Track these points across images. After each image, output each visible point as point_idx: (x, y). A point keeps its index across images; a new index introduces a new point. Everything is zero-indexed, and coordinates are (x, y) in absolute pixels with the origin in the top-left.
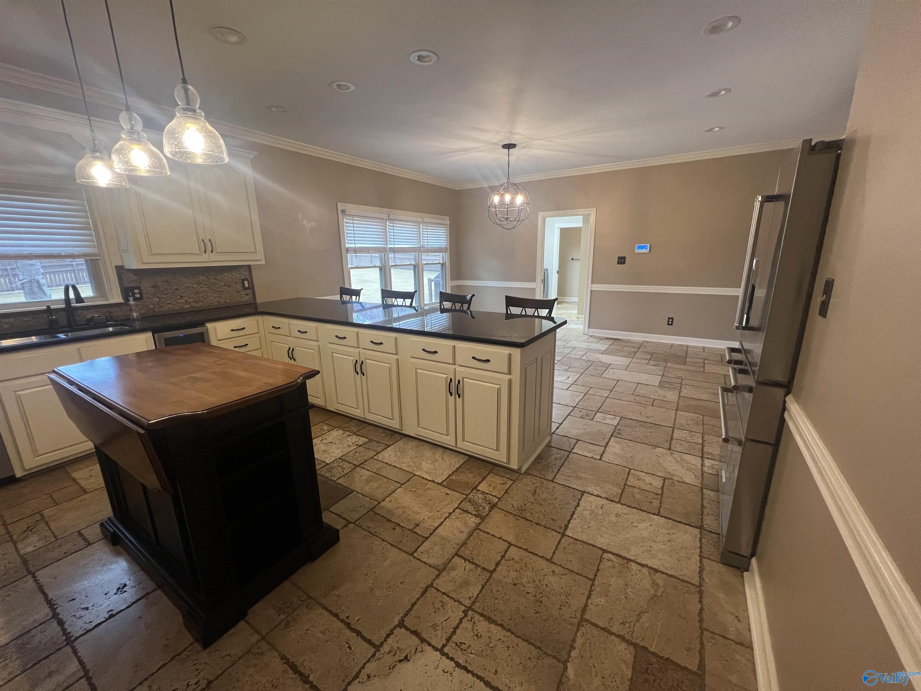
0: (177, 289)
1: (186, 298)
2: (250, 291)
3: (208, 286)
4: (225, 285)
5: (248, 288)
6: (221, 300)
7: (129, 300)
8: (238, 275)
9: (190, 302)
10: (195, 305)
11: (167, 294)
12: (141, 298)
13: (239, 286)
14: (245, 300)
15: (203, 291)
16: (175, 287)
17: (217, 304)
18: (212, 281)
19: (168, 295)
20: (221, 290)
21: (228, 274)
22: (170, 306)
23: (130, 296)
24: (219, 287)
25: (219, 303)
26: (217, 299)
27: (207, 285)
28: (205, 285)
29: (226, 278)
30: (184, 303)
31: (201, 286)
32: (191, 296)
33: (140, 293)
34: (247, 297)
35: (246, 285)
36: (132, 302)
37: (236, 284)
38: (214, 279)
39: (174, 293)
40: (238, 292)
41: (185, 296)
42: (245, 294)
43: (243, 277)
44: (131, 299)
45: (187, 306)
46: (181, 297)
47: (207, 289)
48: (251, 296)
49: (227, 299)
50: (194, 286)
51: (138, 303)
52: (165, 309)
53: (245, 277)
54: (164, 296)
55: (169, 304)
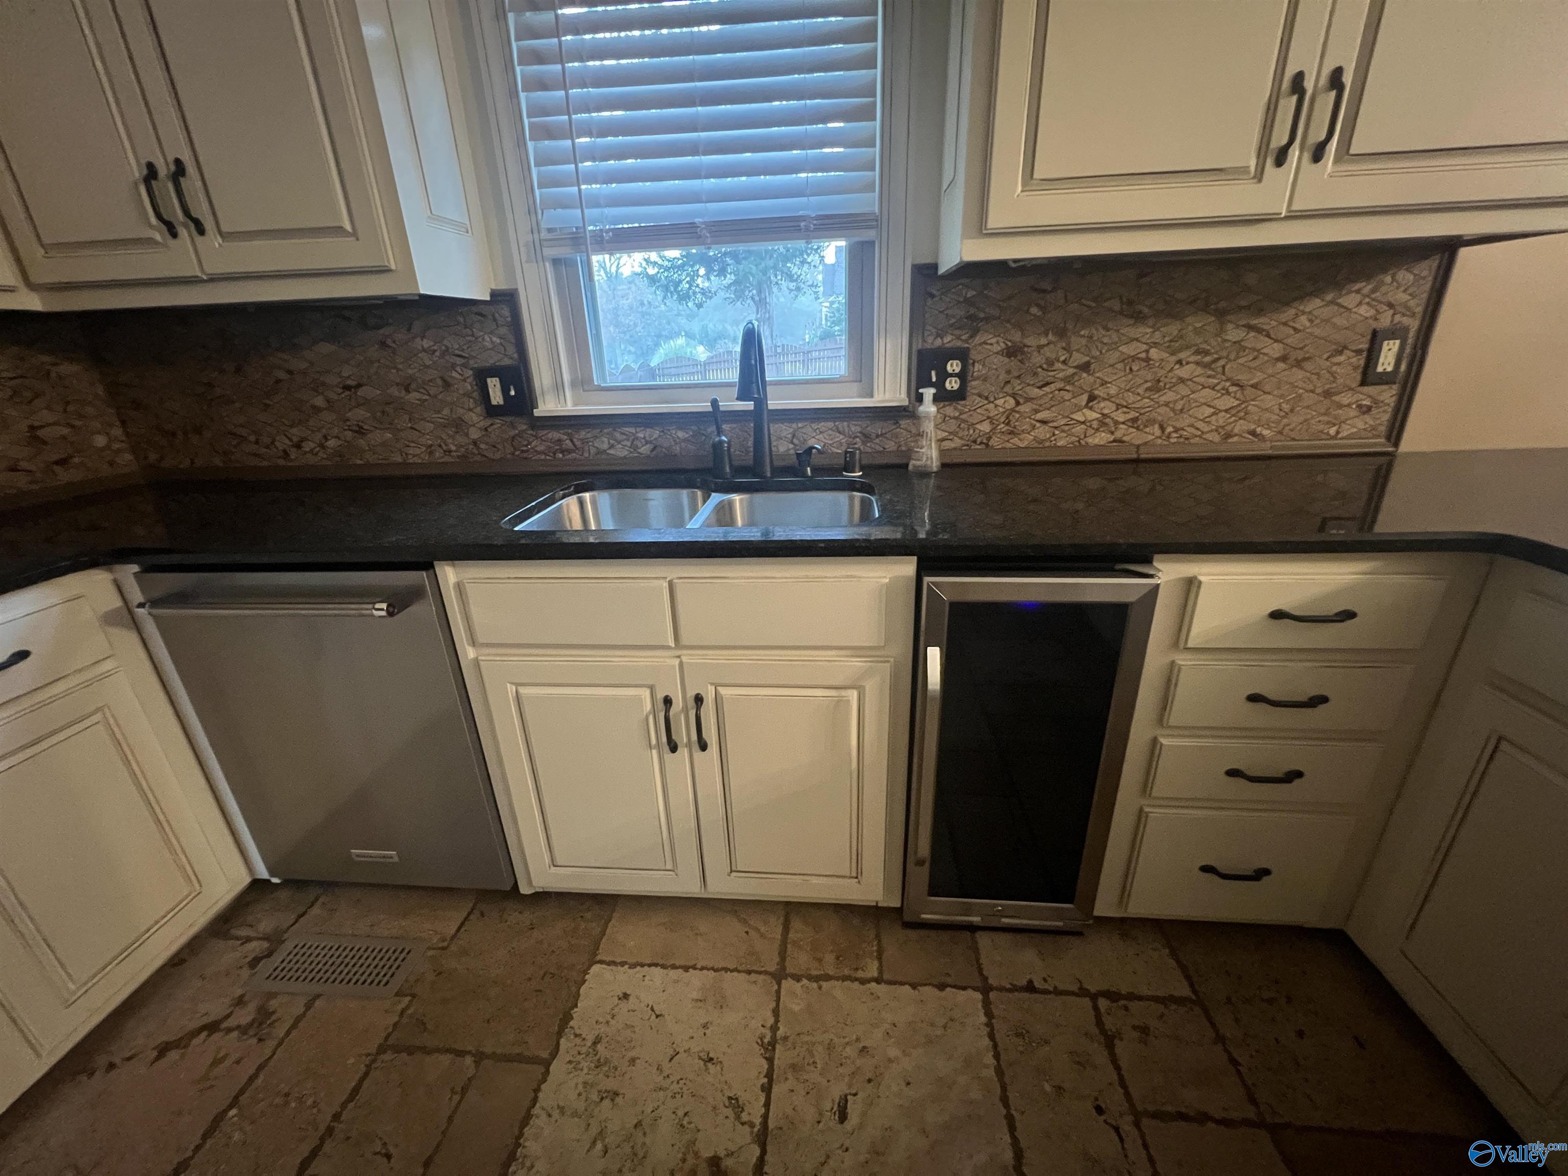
0: (1085, 367)
1: (1109, 409)
2: (1389, 395)
3: (1208, 359)
4: (1283, 359)
5: (1386, 379)
6: (1241, 426)
7: (920, 399)
9: (1116, 423)
10: (1134, 437)
11: (1047, 384)
12: (959, 395)
13: (1349, 365)
14: (1343, 433)
15: (1182, 380)
16: (1082, 359)
17: (1216, 438)
19: (1047, 389)
20: (1258, 377)
22: (1042, 432)
23: (930, 384)
24: (1254, 363)
26: (1222, 418)
27: (1206, 353)
28: (1197, 352)
29: (1302, 322)
30: (1095, 424)
31: (1182, 355)
32: (1131, 398)
33: (962, 376)
34: (1361, 423)
35: (1387, 360)
36: (928, 408)
37: (1341, 349)
39: (1069, 383)
40: (1332, 393)
41: (1109, 398)
42: (1360, 407)
43: (1389, 319)
44: (929, 393)
45: (1101, 438)
46: (1092, 398)
47: (1199, 370)
49: (1265, 425)
50: (1154, 353)
51: (950, 411)
52: (1025, 441)
53: (1398, 318)
54: (1036, 392)
55: (1044, 422)
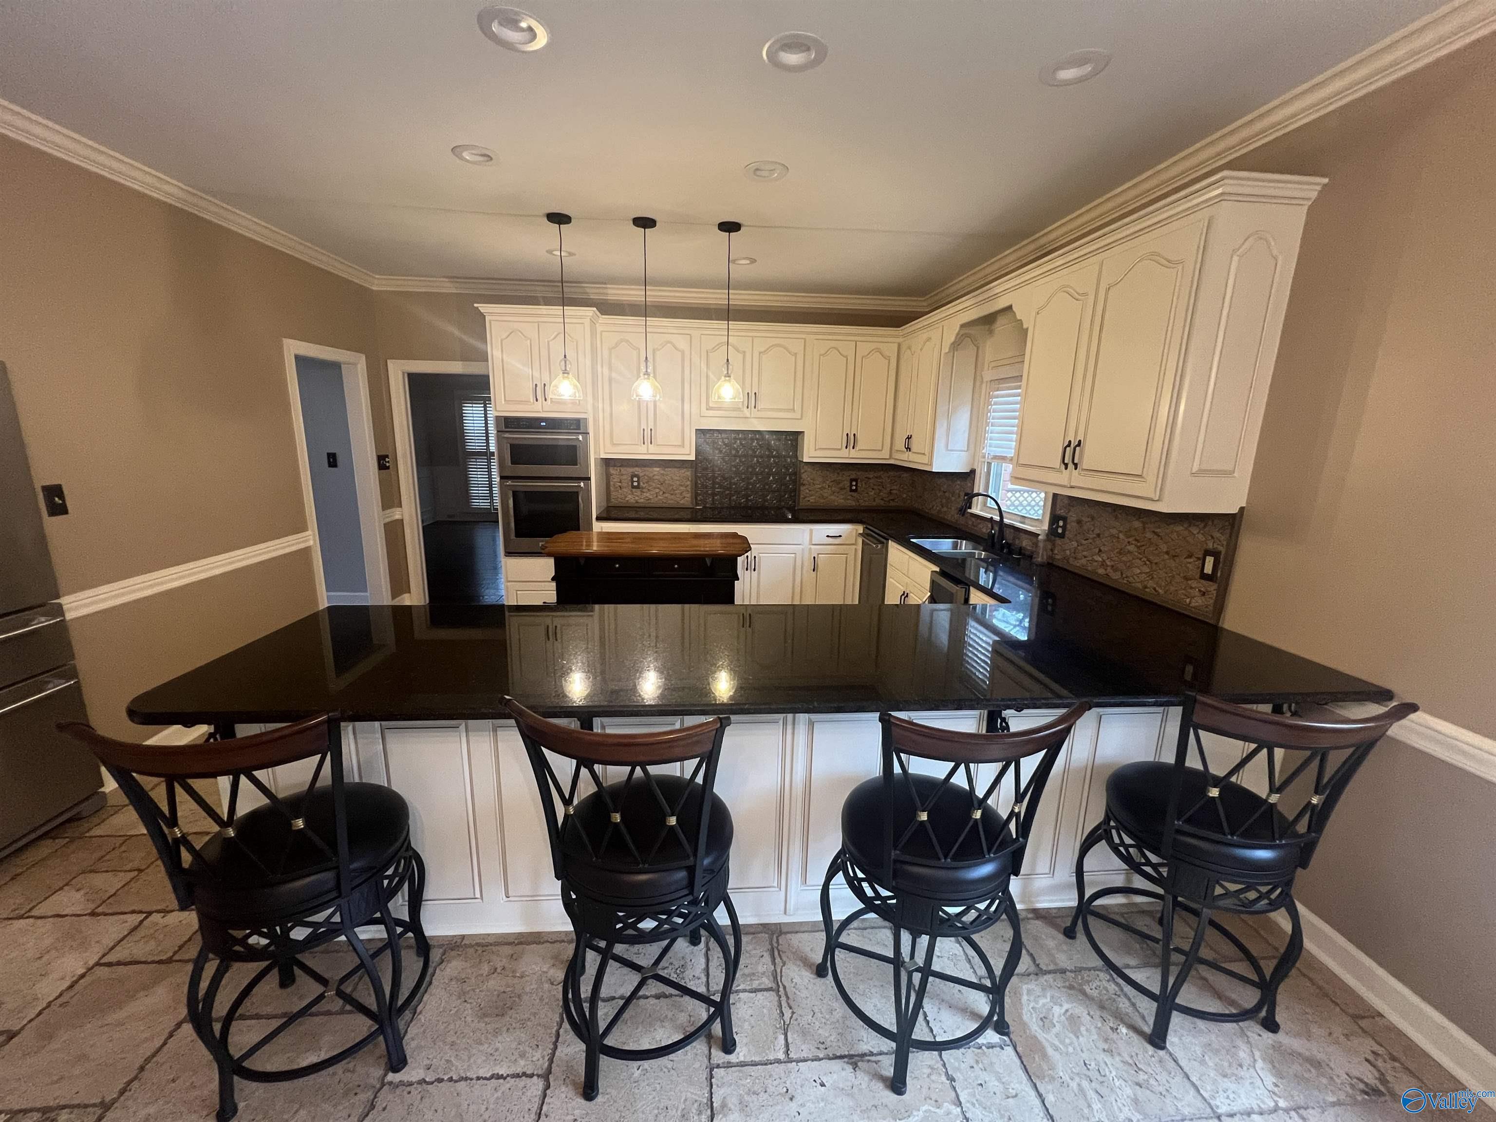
1: (1105, 558)
2: (1212, 587)
4: (1167, 553)
5: (1211, 578)
6: (1151, 584)
8: (1200, 536)
9: (1107, 566)
10: (1112, 575)
12: (1061, 536)
13: (1192, 566)
14: (1193, 604)
15: (1130, 552)
18: (1149, 535)
20: (1158, 560)
21: (1181, 528)
24: (1156, 552)
25: (1146, 587)
26: (1143, 577)
28: (1136, 540)
29: (1174, 536)
30: (1100, 564)
31: (1130, 540)
32: (1112, 555)
33: (1062, 527)
34: (1204, 602)
35: (1210, 567)
37: (1190, 556)
38: (1154, 532)
40: (1186, 579)
41: (1105, 553)
42: (1200, 591)
43: (1210, 545)
45: (1101, 571)
46: (1100, 551)
48: (1212, 601)
49: (1160, 587)
51: (1058, 542)
53: (1214, 545)
54: (1084, 542)
55: (1085, 557)
